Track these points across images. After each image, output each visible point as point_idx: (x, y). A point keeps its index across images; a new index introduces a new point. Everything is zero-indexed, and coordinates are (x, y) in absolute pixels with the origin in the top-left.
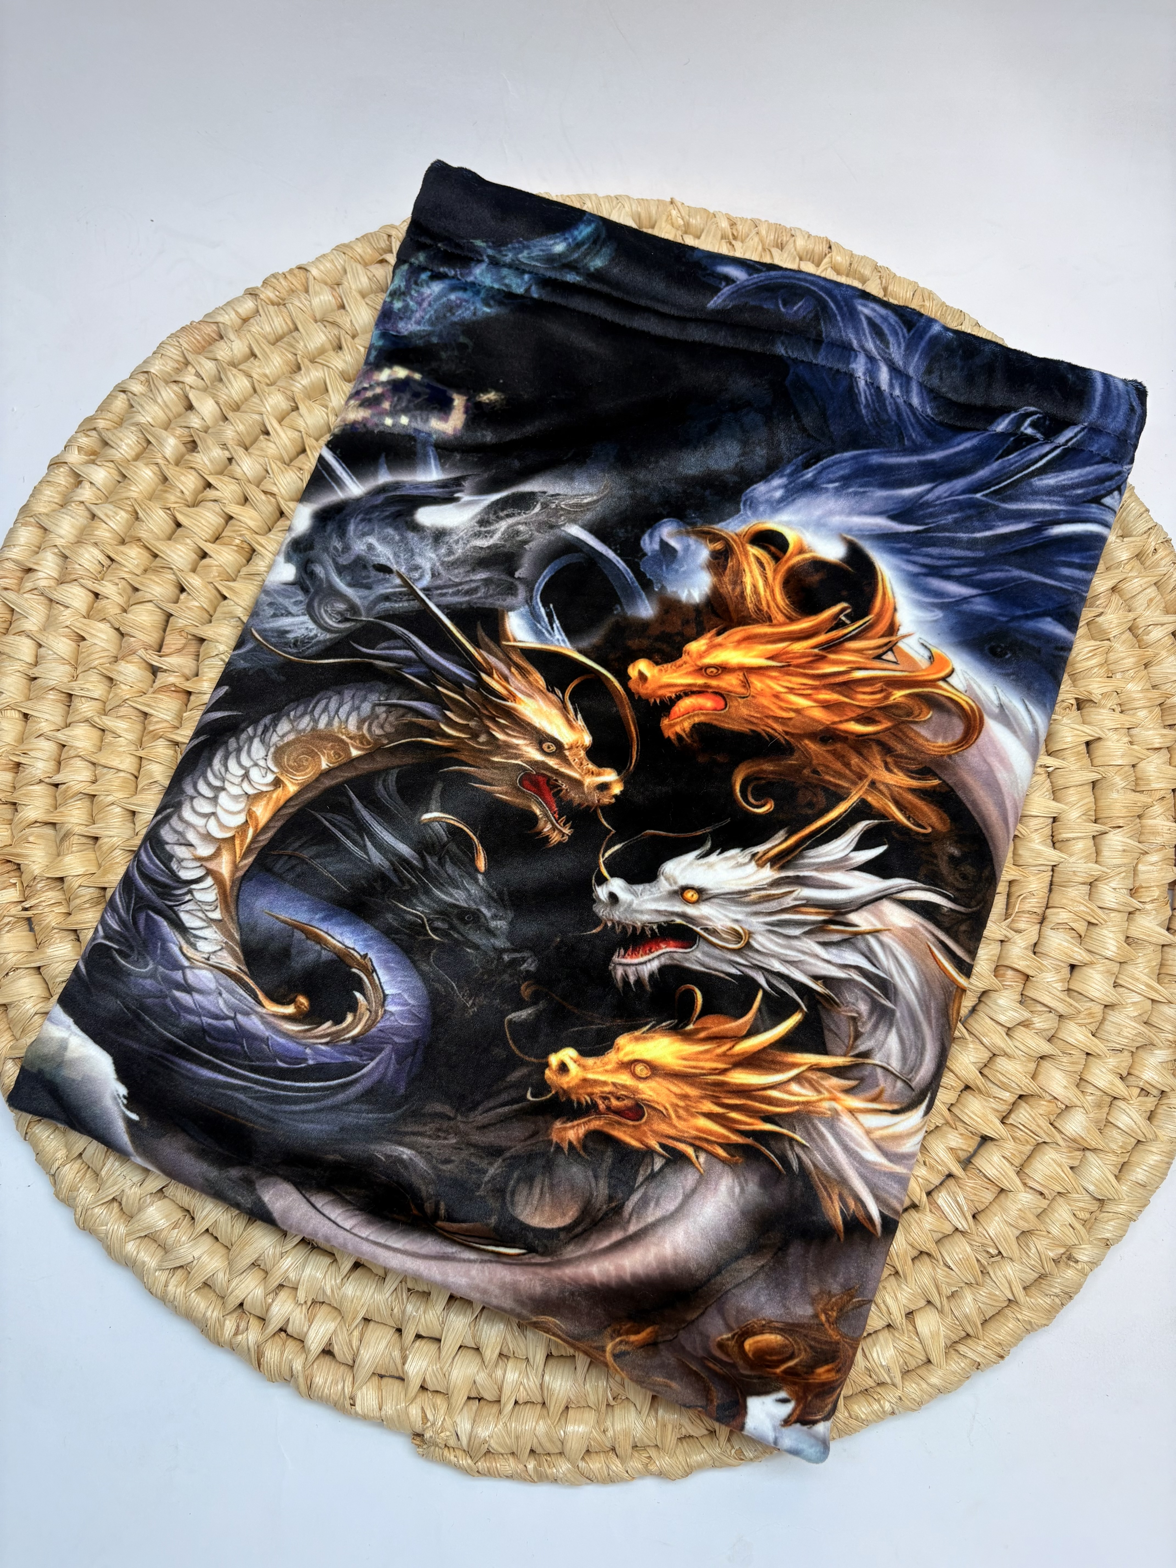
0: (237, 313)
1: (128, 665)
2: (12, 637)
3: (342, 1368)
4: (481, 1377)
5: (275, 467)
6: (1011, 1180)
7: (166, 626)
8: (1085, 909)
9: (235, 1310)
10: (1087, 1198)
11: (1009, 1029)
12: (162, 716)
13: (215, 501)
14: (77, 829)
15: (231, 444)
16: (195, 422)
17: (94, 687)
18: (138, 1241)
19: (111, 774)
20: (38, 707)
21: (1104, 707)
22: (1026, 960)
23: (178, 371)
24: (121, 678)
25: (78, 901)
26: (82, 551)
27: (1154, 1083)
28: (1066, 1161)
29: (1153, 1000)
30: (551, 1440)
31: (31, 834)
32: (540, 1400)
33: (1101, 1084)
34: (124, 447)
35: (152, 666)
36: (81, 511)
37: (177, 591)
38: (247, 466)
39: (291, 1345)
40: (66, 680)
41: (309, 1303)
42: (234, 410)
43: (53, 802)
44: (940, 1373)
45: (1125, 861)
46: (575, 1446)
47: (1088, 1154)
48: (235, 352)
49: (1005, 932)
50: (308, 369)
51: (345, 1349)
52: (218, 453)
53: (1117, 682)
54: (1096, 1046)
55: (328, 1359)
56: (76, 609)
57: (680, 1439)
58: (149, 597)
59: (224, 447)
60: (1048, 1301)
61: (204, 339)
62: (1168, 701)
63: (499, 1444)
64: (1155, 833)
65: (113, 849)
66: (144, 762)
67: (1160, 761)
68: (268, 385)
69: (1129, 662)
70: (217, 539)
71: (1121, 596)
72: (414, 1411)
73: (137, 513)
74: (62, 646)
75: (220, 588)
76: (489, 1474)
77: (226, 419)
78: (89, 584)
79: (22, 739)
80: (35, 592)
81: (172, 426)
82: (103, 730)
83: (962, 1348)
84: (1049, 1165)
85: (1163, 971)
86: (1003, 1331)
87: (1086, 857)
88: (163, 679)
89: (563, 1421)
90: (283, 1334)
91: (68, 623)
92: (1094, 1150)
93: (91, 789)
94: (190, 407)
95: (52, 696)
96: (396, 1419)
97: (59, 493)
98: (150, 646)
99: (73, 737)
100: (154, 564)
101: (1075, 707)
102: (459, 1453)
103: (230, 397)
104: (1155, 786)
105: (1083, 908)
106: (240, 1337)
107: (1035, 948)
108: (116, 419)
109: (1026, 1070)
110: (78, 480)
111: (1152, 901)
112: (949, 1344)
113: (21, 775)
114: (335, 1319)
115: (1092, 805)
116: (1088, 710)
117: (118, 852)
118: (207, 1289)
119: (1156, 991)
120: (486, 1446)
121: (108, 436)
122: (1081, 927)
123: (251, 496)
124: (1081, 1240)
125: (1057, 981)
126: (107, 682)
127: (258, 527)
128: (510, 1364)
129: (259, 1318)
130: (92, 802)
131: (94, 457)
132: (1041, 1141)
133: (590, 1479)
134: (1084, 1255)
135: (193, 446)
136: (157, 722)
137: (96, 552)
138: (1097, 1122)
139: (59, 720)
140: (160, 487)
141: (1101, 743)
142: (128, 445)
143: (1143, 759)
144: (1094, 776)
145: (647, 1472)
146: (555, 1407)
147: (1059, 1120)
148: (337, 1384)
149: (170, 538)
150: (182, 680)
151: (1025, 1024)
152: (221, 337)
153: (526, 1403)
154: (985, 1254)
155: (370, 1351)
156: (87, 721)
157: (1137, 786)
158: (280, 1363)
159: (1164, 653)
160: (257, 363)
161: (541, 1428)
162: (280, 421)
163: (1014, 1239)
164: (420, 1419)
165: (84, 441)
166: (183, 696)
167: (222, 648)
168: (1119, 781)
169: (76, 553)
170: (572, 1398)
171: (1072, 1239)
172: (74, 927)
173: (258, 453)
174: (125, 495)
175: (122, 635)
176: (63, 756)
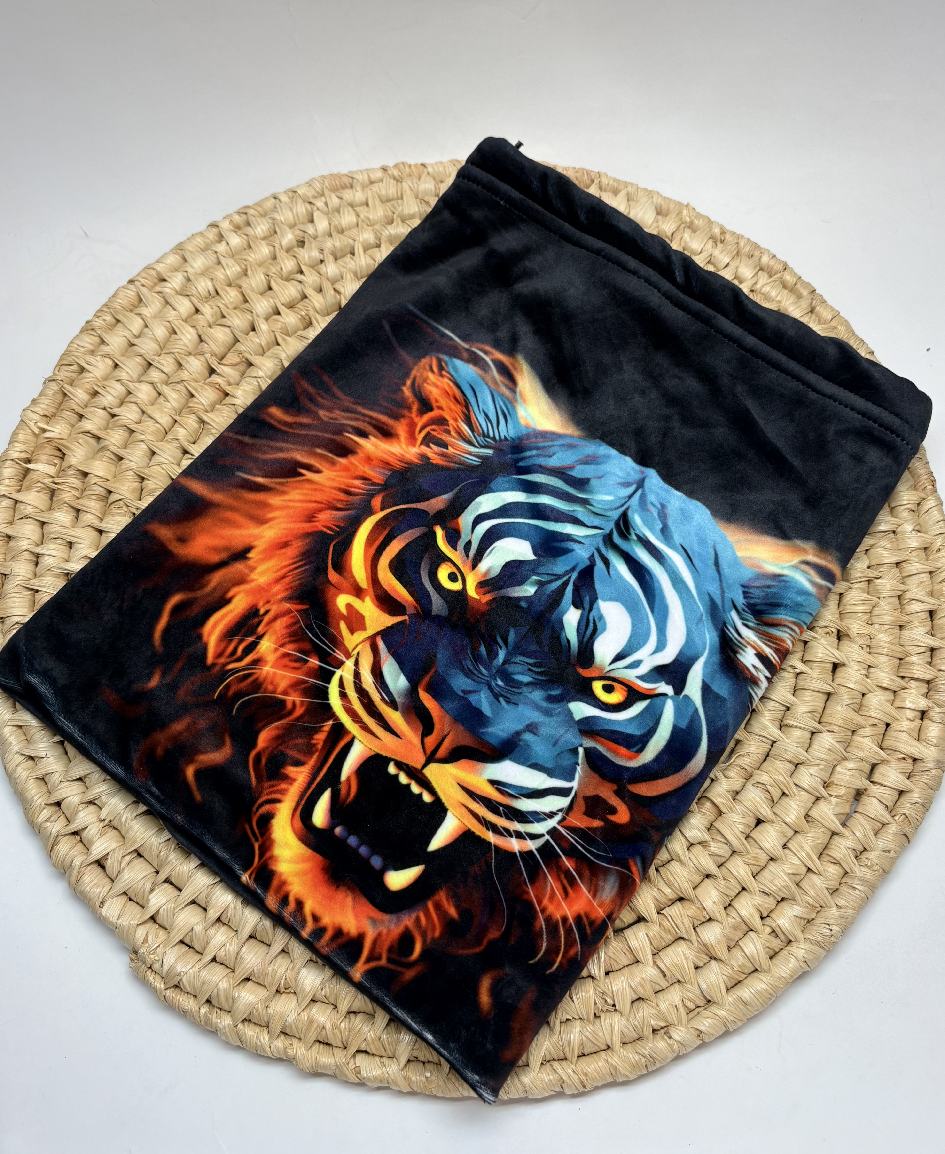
1: (196, 360)
2: (132, 314)
3: (106, 879)
4: (199, 928)
5: (349, 276)
6: (646, 953)
7: (232, 347)
8: (782, 779)
9: (54, 804)
10: (698, 992)
11: (691, 844)
12: (201, 400)
13: (300, 282)
14: (112, 448)
15: (327, 251)
16: (310, 229)
17: (167, 364)
18: (14, 728)
19: (150, 423)
20: (126, 363)
21: (854, 642)
22: (724, 798)
23: (315, 197)
24: (187, 366)
25: (90, 492)
26: (201, 280)
27: (784, 929)
28: (693, 959)
29: (809, 870)
30: (226, 997)
31: (82, 438)
32: (232, 965)
33: (744, 913)
34: (258, 229)
35: (211, 367)
36: (213, 257)
37: (249, 328)
38: (331, 269)
39: (79, 847)
40: (151, 353)
41: (106, 822)
42: (338, 232)
43: (106, 425)
44: (532, 1077)
45: (828, 758)
46: (241, 1009)
47: (713, 962)
48: (356, 198)
49: (718, 775)
50: (398, 224)
51: (115, 865)
52: (315, 254)
53: (873, 629)
54: (751, 882)
55: (99, 868)
56: (180, 313)
58: (229, 323)
59: (322, 251)
60: (636, 1057)
61: (341, 185)
62: (907, 659)
63: (189, 982)
64: (859, 749)
65: (129, 470)
66: (177, 425)
67: (884, 699)
68: (368, 225)
69: (888, 619)
70: (291, 307)
71: (901, 571)
72: (141, 932)
73: (247, 270)
74: (160, 331)
75: (278, 337)
76: (171, 1006)
77: (330, 235)
78: (195, 301)
79: (106, 378)
80: (160, 294)
81: (296, 228)
82: (160, 394)
83: (556, 1064)
84: (680, 956)
85: (825, 852)
86: (593, 1066)
87: (799, 744)
88: (215, 378)
89: (241, 986)
90: (77, 836)
91: (170, 320)
92: (719, 960)
93: (133, 427)
94: (312, 221)
95: (138, 359)
96: (126, 930)
97: (205, 242)
98: (216, 355)
99: (138, 390)
100: (243, 306)
101: (835, 635)
102: (158, 977)
103: (340, 224)
104: (873, 714)
106: (48, 824)
107: (735, 795)
108: (262, 213)
109: (691, 878)
110: (221, 239)
111: (838, 797)
112: (548, 1057)
113: (95, 399)
114: (119, 842)
115: (820, 709)
116: (845, 642)
117: (131, 473)
118: (43, 782)
119: (812, 861)
120: (179, 978)
121: (252, 219)
122: (776, 793)
123: (324, 288)
124: (681, 1023)
125: (743, 826)
127: (321, 309)
128: (224, 929)
129: (67, 817)
130: (130, 434)
131: (237, 228)
132: (680, 935)
133: (242, 1047)
134: (678, 1035)
135: (302, 243)
136: (197, 403)
137: (210, 285)
138: (729, 940)
139: (135, 376)
140: (270, 261)
141: (844, 668)
142: (262, 229)
143: (871, 692)
144: (829, 689)
146: (240, 974)
147: (700, 927)
148: (98, 887)
149: (260, 294)
150: (226, 384)
151: (704, 845)
152: (352, 187)
153: (221, 962)
154: (603, 1001)
155: (132, 874)
156: (152, 384)
157: (859, 708)
158: (67, 854)
159: (916, 623)
160: (366, 209)
161: (224, 984)
162: (366, 249)
163: (630, 1000)
164: (142, 939)
165: (236, 218)
166: (222, 395)
167: (261, 374)
168: (847, 700)
169: (197, 279)
170: (256, 971)
171: (673, 1018)
172: (79, 507)
173: (342, 264)
174: (244, 257)
175: (201, 341)
176: (127, 400)
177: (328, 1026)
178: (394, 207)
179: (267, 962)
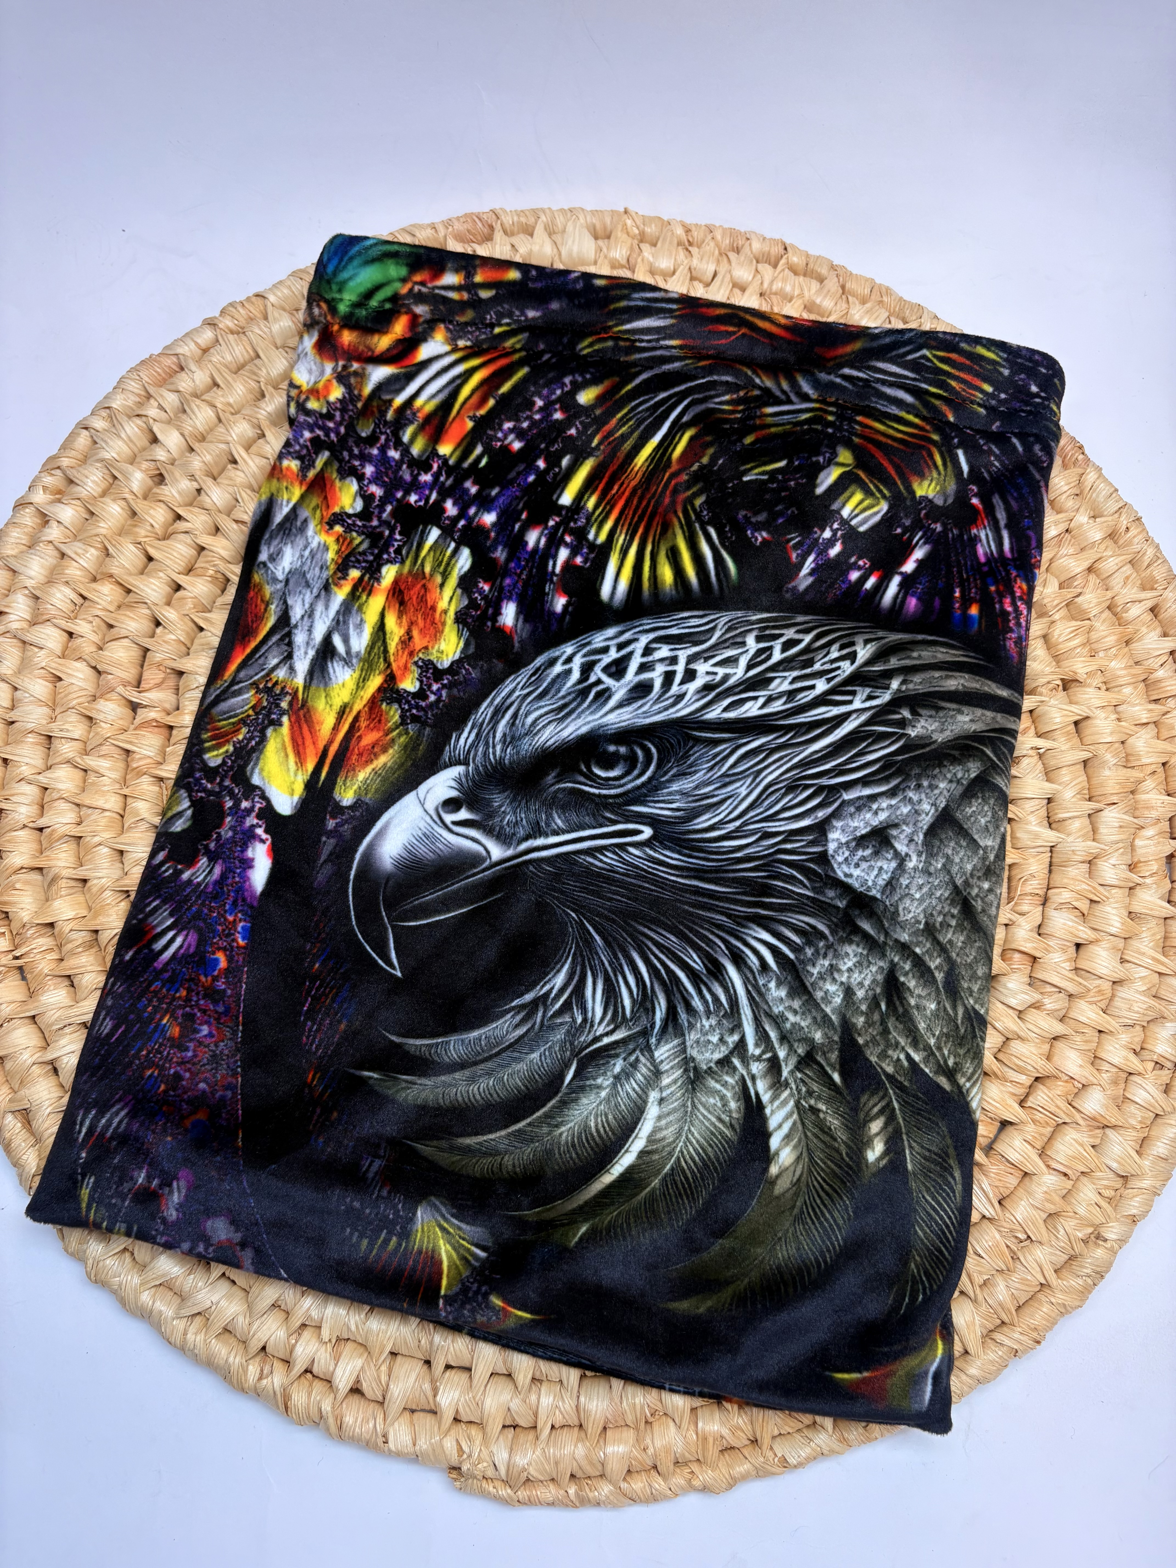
0: (196, 343)
1: (108, 703)
3: (372, 1405)
4: (516, 1404)
5: (243, 495)
6: (1034, 1163)
7: (144, 661)
8: (1087, 887)
9: (257, 1354)
10: (1111, 1175)
11: (1020, 1012)
12: (145, 752)
13: (186, 532)
14: (65, 873)
15: (198, 474)
16: (161, 454)
17: (74, 727)
18: (153, 1290)
19: (95, 815)
20: (18, 752)
21: (1089, 686)
22: (1033, 942)
23: (140, 404)
24: (100, 717)
25: (70, 946)
26: (53, 591)
27: (1168, 1056)
28: (1087, 1140)
29: (1160, 974)
30: (591, 1463)
31: (18, 881)
32: (577, 1423)
33: (1116, 1060)
34: (90, 484)
35: (131, 702)
36: (50, 551)
37: (153, 626)
38: (217, 495)
39: (318, 1386)
40: (44, 722)
41: (334, 1341)
42: (199, 441)
43: (38, 847)
44: (979, 1363)
45: (1122, 837)
46: (615, 1468)
47: (1108, 1131)
48: (197, 382)
49: (1009, 916)
50: (272, 396)
51: (374, 1386)
52: (186, 485)
53: (1101, 659)
54: (1108, 1023)
55: (356, 1398)
56: (51, 650)
57: (721, 1451)
58: (124, 633)
59: (192, 477)
60: (1080, 1282)
61: (165, 372)
62: (1152, 676)
63: (538, 1471)
64: (1149, 808)
65: (102, 890)
66: (129, 800)
67: (1148, 736)
68: (232, 414)
69: (1111, 640)
70: (190, 571)
71: (1098, 576)
72: (449, 1444)
73: (107, 549)
74: (39, 687)
75: (196, 620)
76: (529, 1503)
77: (192, 450)
78: (63, 623)
79: (3, 785)
80: (8, 635)
81: (138, 460)
82: (85, 771)
83: (998, 1336)
84: (1071, 1145)
85: (1167, 944)
86: (1038, 1316)
87: (1083, 836)
88: (144, 715)
89: (602, 1442)
90: (309, 1375)
91: (43, 664)
92: (1114, 1127)
93: (76, 831)
94: (155, 440)
95: (31, 739)
96: (431, 1453)
97: (26, 534)
98: (129, 682)
99: (56, 779)
100: (128, 600)
101: (1061, 688)
102: (498, 1484)
103: (195, 428)
104: (1145, 761)
105: (1084, 886)
106: (264, 1382)
107: (1039, 930)
108: (80, 457)
109: (1041, 1051)
110: (45, 519)
111: (1151, 875)
112: (985, 1332)
113: (4, 821)
114: (361, 1355)
115: (1086, 784)
116: (1074, 689)
117: (108, 893)
118: (227, 1334)
119: (1162, 964)
120: (525, 1474)
121: (72, 473)
122: (1084, 905)
123: (222, 525)
124: (1108, 1218)
125: (1064, 961)
126: (87, 722)
127: (228, 555)
128: (544, 1388)
129: (283, 1360)
130: (78, 844)
131: (59, 496)
132: (1061, 1121)
133: (633, 1500)
134: (1112, 1233)
135: (160, 479)
136: (140, 759)
137: (67, 591)
138: (1114, 1099)
139: (39, 763)
140: (129, 522)
141: (1089, 722)
142: (94, 482)
143: (1131, 735)
144: (1085, 755)
145: (691, 1488)
146: (593, 1429)
147: (1076, 1100)
148: (368, 1422)
149: (142, 573)
150: (164, 714)
151: (1036, 1006)
152: (182, 369)
153: (563, 1427)
154: (1013, 1240)
155: (400, 1385)
156: (68, 762)
157: (1128, 761)
158: (308, 1405)
159: (1144, 630)
160: (220, 392)
161: (580, 1451)
162: (247, 448)
163: (1041, 1222)
164: (455, 1452)
165: (48, 480)
166: (165, 731)
167: (202, 680)
168: (1110, 758)
169: (47, 593)
170: (610, 1417)
171: (1099, 1218)
172: (68, 973)
173: (226, 482)
174: (94, 532)
175: (99, 673)
176: (46, 799)
177: (725, 1432)
178: (255, 374)
179: (617, 1400)
